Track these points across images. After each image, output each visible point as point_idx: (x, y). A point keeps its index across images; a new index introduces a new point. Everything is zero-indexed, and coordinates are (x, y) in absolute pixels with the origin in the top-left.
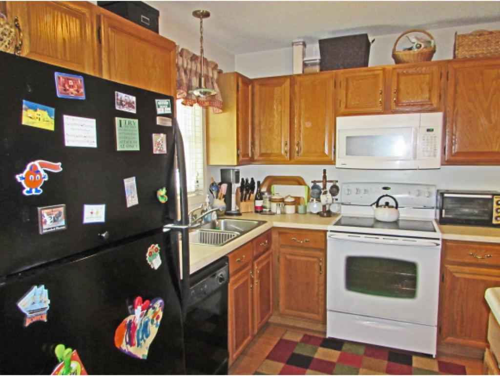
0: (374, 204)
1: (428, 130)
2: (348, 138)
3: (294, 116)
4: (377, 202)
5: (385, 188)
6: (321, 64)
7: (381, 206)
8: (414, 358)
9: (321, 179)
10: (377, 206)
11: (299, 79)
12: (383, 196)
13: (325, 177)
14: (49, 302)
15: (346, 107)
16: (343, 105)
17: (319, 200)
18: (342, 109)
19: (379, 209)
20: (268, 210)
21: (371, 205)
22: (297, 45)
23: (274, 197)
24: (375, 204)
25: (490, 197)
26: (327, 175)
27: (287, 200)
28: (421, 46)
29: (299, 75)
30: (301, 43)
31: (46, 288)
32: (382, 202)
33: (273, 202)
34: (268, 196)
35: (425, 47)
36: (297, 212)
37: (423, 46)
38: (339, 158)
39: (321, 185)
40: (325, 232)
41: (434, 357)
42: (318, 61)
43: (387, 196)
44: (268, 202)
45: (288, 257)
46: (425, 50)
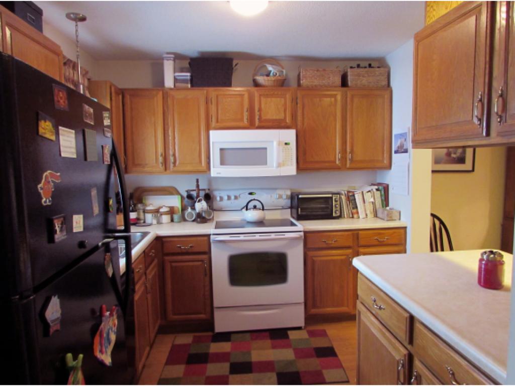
0: (243, 208)
1: (286, 144)
2: (221, 150)
3: (168, 128)
4: (247, 206)
5: (251, 194)
6: (192, 80)
7: (250, 209)
8: (289, 332)
9: (194, 188)
10: (247, 209)
11: (172, 93)
12: (251, 200)
13: (198, 186)
14: (60, 312)
15: (217, 121)
16: (214, 120)
17: (193, 208)
18: (213, 124)
19: (248, 211)
20: (142, 221)
21: (242, 209)
22: (168, 60)
23: (148, 208)
24: (245, 208)
25: (330, 196)
26: (199, 183)
27: (161, 210)
28: (276, 74)
29: (171, 89)
30: (172, 59)
31: (59, 298)
32: (251, 205)
33: (148, 213)
34: (142, 208)
35: (279, 76)
36: (172, 220)
37: (278, 74)
38: (214, 167)
39: (194, 194)
40: (208, 236)
41: (303, 328)
42: (189, 78)
43: (254, 200)
44: (142, 214)
45: (174, 264)
46: (279, 78)
